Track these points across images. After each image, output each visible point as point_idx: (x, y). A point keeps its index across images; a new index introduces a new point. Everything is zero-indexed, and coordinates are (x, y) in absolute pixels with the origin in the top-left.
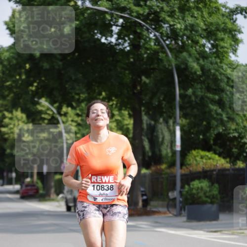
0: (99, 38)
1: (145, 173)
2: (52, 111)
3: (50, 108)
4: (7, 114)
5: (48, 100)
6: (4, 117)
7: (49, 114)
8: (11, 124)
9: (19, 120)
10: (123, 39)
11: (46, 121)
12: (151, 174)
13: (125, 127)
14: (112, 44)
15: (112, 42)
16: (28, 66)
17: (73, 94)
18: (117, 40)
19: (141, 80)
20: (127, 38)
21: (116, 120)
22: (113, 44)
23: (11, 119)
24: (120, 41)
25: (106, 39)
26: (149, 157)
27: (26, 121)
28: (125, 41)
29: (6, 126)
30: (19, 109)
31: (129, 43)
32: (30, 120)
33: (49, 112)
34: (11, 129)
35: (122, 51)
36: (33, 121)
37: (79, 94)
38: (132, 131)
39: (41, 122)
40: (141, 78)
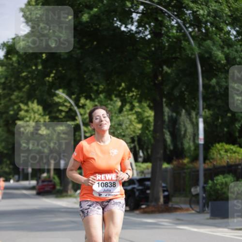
0: (119, 26)
1: (166, 169)
2: (70, 102)
3: (68, 100)
4: (22, 106)
5: (66, 91)
6: (20, 109)
7: (66, 106)
8: (27, 117)
9: (35, 112)
10: (144, 26)
11: (63, 114)
12: (173, 169)
13: (146, 119)
14: (131, 32)
15: (132, 30)
16: (44, 55)
17: (92, 85)
18: (137, 28)
19: (163, 70)
20: (147, 26)
21: (137, 112)
22: (134, 32)
23: (27, 111)
24: (140, 29)
25: (126, 27)
26: (170, 151)
27: (42, 114)
28: (146, 29)
29: (21, 119)
30: (35, 101)
31: (150, 31)
32: (47, 113)
33: (66, 104)
34: (27, 121)
35: (143, 39)
36: (49, 113)
37: (97, 85)
38: (153, 124)
39: (58, 114)
40: (162, 68)
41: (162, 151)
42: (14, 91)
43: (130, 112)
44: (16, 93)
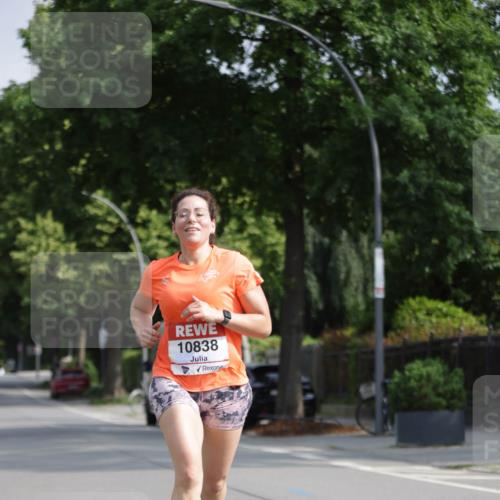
0: (216, 65)
1: (309, 346)
2: (117, 216)
3: (113, 211)
4: (23, 223)
5: (110, 194)
6: (18, 229)
7: (111, 224)
8: (32, 244)
9: (48, 236)
10: (266, 66)
11: (105, 239)
12: (324, 349)
13: (269, 250)
14: (241, 77)
15: (242, 74)
16: (67, 123)
17: (162, 182)
18: (253, 68)
19: (303, 152)
20: (272, 66)
21: (251, 236)
22: (245, 78)
23: (32, 233)
24: (259, 71)
25: (229, 67)
26: (319, 312)
27: (63, 239)
28: (270, 71)
29: (21, 248)
30: (50, 214)
31: (277, 76)
32: (72, 236)
33: (110, 219)
34: (32, 253)
35: (264, 90)
36: (77, 238)
37: (172, 182)
38: (283, 259)
39: (94, 240)
40: (302, 148)
41: (301, 313)
42: (7, 193)
43: (239, 236)
44: (10, 198)
